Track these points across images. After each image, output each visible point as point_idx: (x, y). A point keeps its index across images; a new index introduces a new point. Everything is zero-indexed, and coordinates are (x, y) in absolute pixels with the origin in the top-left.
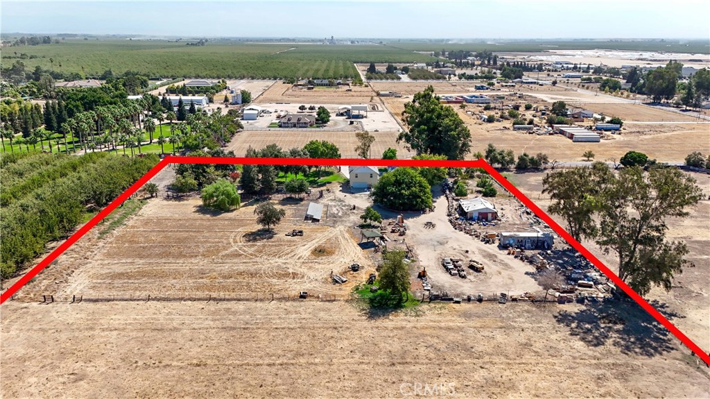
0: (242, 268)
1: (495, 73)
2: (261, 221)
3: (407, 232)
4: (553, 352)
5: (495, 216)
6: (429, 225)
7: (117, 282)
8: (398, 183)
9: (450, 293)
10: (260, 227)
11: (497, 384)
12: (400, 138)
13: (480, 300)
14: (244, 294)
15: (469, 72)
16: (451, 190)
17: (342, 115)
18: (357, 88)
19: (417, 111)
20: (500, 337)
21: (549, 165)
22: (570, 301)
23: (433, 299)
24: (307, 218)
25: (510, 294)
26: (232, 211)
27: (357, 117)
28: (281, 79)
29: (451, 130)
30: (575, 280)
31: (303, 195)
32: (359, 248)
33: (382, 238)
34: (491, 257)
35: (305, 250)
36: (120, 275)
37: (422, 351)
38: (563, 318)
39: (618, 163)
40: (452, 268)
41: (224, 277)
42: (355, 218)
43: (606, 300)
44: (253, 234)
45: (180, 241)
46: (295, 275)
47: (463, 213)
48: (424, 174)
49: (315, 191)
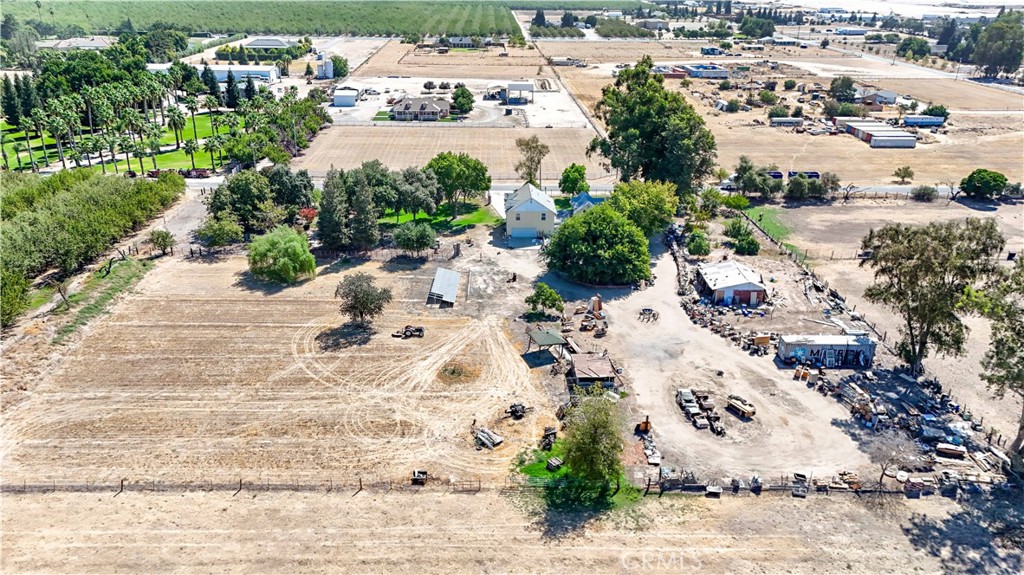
0: (308, 410)
1: (730, 27)
2: (346, 310)
3: (610, 330)
5: (762, 296)
7: (70, 445)
8: (592, 237)
9: (699, 472)
10: (347, 319)
12: (593, 148)
13: (757, 489)
14: (307, 475)
15: (690, 25)
16: (680, 240)
17: (493, 97)
18: (516, 51)
19: (624, 101)
21: (841, 192)
22: (928, 492)
23: (667, 487)
24: (433, 299)
25: (810, 475)
26: (301, 283)
27: (517, 101)
28: (397, 36)
29: (684, 137)
30: (931, 441)
31: (426, 252)
32: (524, 365)
33: (566, 345)
34: (764, 384)
35: (425, 369)
36: (78, 428)
38: (922, 534)
39: (957, 187)
40: (698, 411)
41: (274, 433)
42: (517, 299)
43: (997, 491)
44: (334, 333)
46: (405, 428)
47: (705, 290)
48: (635, 216)
49: (446, 242)
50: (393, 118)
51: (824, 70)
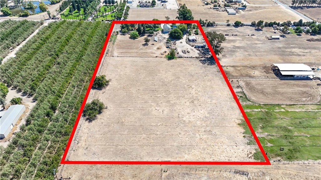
0: (144, 51)
2: (145, 41)
3: (176, 44)
4: (196, 65)
5: (196, 41)
6: (181, 42)
7: (123, 54)
8: (175, 32)
9: (182, 57)
10: (145, 43)
11: (186, 69)
12: (177, 18)
13: (187, 58)
14: (146, 56)
16: (188, 33)
17: (159, 1)
19: (181, 11)
20: (189, 63)
21: (216, 25)
22: (203, 58)
23: (179, 57)
24: (154, 41)
25: (193, 57)
26: (137, 38)
27: (164, 2)
29: (189, 17)
30: (206, 54)
31: (153, 34)
32: (166, 48)
33: (171, 46)
34: (192, 50)
35: (155, 48)
36: (122, 53)
37: (176, 65)
38: (201, 60)
39: (234, 23)
40: (184, 52)
41: (141, 53)
42: (165, 41)
43: (209, 58)
44: (144, 44)
45: (130, 46)
46: (154, 53)
47: (189, 40)
48: (181, 30)
49: (155, 33)
50: (141, 7)
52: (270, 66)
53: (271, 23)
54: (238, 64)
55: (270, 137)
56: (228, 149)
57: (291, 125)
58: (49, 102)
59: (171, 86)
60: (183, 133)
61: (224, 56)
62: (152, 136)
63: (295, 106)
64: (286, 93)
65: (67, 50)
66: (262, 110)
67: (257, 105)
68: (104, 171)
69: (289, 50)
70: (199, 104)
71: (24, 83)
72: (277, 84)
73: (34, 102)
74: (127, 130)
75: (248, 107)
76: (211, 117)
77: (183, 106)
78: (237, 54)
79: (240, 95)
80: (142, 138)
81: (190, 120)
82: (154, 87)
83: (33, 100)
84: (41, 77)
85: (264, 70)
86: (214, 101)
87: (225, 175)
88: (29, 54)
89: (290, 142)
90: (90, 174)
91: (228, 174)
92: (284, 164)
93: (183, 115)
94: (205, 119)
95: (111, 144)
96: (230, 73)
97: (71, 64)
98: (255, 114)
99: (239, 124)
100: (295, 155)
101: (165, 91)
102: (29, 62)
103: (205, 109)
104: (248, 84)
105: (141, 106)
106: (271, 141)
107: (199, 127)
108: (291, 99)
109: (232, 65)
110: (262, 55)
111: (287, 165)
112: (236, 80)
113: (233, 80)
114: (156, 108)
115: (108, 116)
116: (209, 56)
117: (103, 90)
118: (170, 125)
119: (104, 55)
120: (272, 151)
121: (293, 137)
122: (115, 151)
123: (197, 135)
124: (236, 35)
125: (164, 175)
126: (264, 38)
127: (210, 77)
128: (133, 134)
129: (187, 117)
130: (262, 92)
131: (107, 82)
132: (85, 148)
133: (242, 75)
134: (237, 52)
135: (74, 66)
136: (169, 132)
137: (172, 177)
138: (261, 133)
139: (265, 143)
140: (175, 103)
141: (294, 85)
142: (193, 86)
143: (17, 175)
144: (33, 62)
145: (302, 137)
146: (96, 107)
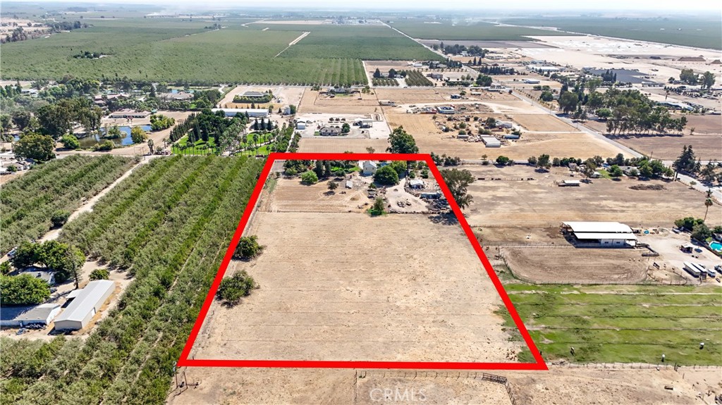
0: (327, 204)
1: (472, 79)
2: (329, 188)
3: (387, 193)
4: (423, 224)
5: (423, 187)
6: (396, 190)
7: (288, 207)
8: (384, 173)
9: (397, 211)
10: (329, 190)
11: (404, 230)
12: (387, 150)
13: (407, 213)
14: (331, 211)
16: (408, 175)
17: (356, 124)
19: (395, 138)
20: (409, 221)
21: (461, 163)
22: (435, 213)
23: (392, 212)
24: (346, 187)
25: (416, 212)
26: (315, 184)
27: (366, 127)
28: (308, 85)
29: (410, 148)
30: (441, 208)
31: (343, 177)
32: (368, 198)
33: (376, 195)
34: (416, 201)
35: (347, 198)
36: (286, 205)
37: (386, 224)
38: (431, 218)
39: (495, 161)
40: (401, 204)
41: (322, 206)
42: (366, 187)
43: (447, 213)
44: (326, 193)
45: (301, 195)
46: (345, 206)
47: (410, 186)
48: (395, 168)
49: (347, 175)
50: (321, 135)
51: (500, 109)
52: (558, 226)
53: (564, 160)
54: (501, 224)
55: (549, 330)
56: (472, 346)
57: (589, 314)
58: (157, 275)
59: (375, 256)
60: (394, 324)
61: (474, 211)
62: (340, 328)
63: (598, 286)
64: (583, 267)
65: (186, 199)
66: (539, 292)
67: (530, 284)
68: (256, 376)
69: (596, 203)
70: (426, 283)
71: (111, 249)
72: (568, 254)
73: (130, 278)
74: (296, 320)
75: (513, 287)
76: (446, 301)
77: (396, 286)
78: (499, 208)
79: (500, 270)
80: (322, 331)
81: (408, 305)
82: (344, 257)
83: (127, 275)
84: (141, 240)
85: (548, 233)
86: (452, 279)
87: (466, 383)
88: (117, 206)
89: (583, 338)
90: (231, 380)
91: (472, 381)
92: (570, 367)
93: (396, 298)
94: (435, 304)
95: (268, 339)
96: (485, 237)
97: (194, 221)
98: (526, 298)
99: (495, 312)
100: (591, 356)
101: (365, 263)
102: (118, 219)
103: (436, 290)
104: (515, 254)
105: (320, 285)
106: (549, 336)
107: (423, 315)
108: (591, 276)
109: (488, 224)
110: (545, 211)
111: (574, 370)
112: (494, 247)
113: (490, 247)
114: (348, 288)
115: (262, 300)
116: (446, 212)
117: (252, 262)
118: (373, 313)
119: (254, 209)
120: (550, 350)
121: (590, 331)
122: (274, 349)
123: (420, 327)
124: (499, 179)
125: (359, 381)
126: (551, 183)
127: (447, 242)
128: (306, 326)
129: (404, 301)
130: (541, 266)
131: (260, 248)
132: (222, 345)
133: (505, 241)
134: (499, 205)
135: (200, 224)
136: (371, 322)
137: (374, 385)
138: (533, 324)
139: (540, 339)
140: (381, 281)
141: (600, 255)
142: (415, 256)
143: (109, 376)
144: (126, 218)
145: (606, 331)
146: (240, 284)
